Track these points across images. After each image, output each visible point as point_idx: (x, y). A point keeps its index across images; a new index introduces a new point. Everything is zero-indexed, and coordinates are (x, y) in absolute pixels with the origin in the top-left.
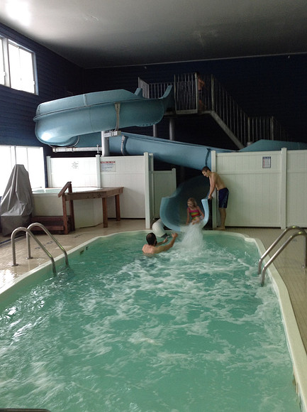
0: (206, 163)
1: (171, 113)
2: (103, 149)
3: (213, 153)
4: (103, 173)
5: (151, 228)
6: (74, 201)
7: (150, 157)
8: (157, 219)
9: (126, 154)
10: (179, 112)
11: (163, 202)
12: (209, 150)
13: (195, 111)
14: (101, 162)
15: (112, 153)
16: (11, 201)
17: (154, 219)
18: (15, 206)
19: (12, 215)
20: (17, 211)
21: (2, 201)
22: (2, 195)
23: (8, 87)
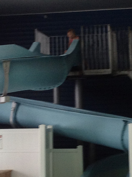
1: (77, 73)
3: (131, 126)
9: (17, 125)
12: (126, 123)
13: (108, 71)
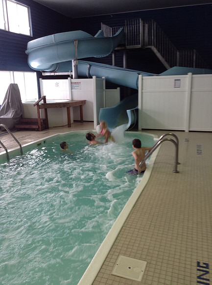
1: (123, 48)
2: (73, 74)
4: (73, 90)
6: (48, 109)
10: (128, 47)
11: (101, 112)
13: (140, 46)
14: (71, 83)
15: (80, 76)
16: (7, 108)
18: (9, 112)
19: (6, 117)
20: (10, 115)
21: (1, 108)
22: (1, 104)
23: (7, 31)
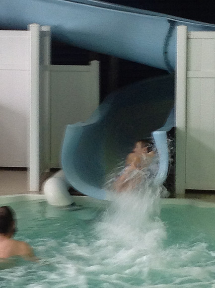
0: (166, 53)
3: (181, 30)
5: (40, 190)
7: (42, 34)
8: (54, 170)
11: (69, 134)
12: (173, 24)
17: (48, 171)
